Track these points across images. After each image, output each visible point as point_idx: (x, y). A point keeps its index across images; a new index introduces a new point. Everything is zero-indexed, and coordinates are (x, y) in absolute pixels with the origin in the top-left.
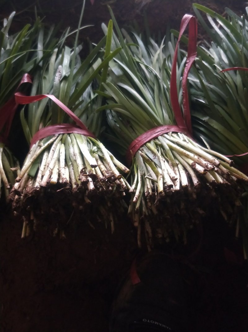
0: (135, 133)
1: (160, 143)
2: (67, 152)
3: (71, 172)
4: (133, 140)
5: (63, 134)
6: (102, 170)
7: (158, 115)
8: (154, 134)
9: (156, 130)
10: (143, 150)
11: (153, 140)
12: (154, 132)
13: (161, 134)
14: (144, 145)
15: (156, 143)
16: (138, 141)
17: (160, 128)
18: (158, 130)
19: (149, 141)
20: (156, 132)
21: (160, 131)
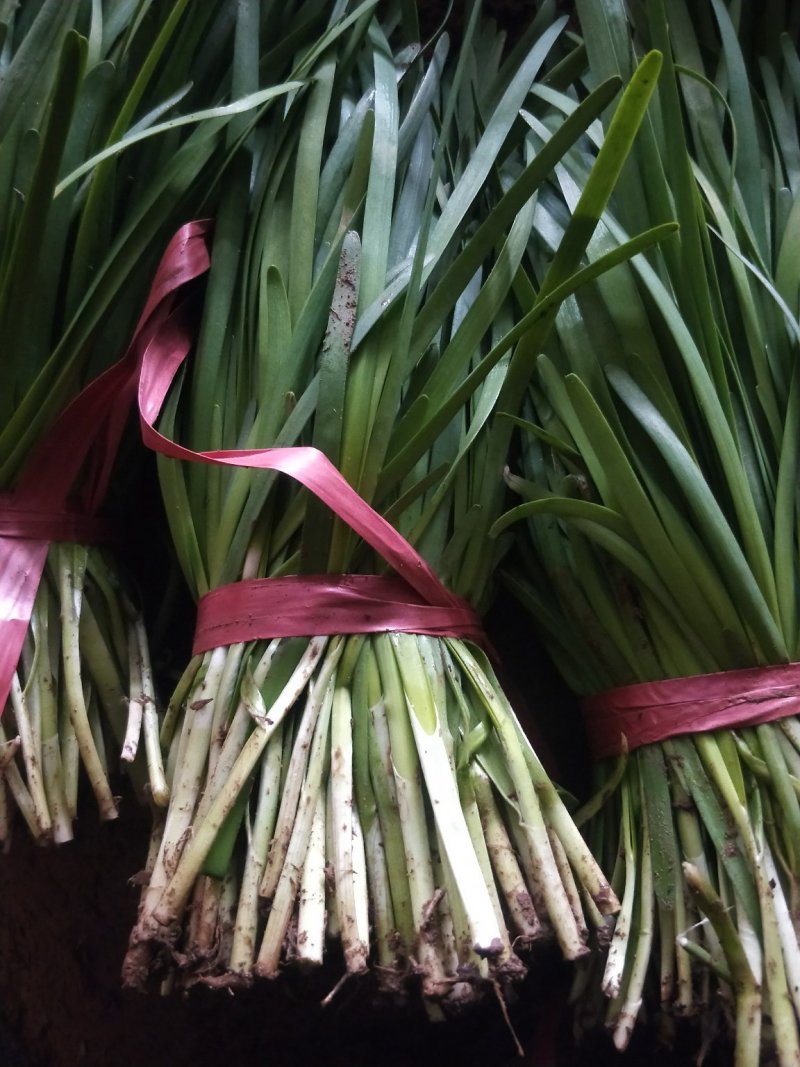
0: (656, 654)
1: (763, 770)
2: (363, 746)
3: (374, 860)
4: (636, 680)
5: (348, 636)
6: (508, 888)
7: (776, 608)
8: (742, 701)
9: (754, 683)
10: (681, 766)
11: (734, 734)
12: (746, 690)
13: (773, 718)
14: (688, 740)
15: (747, 761)
16: (659, 700)
17: (773, 678)
18: (765, 687)
19: (715, 733)
20: (752, 692)
21: (772, 695)
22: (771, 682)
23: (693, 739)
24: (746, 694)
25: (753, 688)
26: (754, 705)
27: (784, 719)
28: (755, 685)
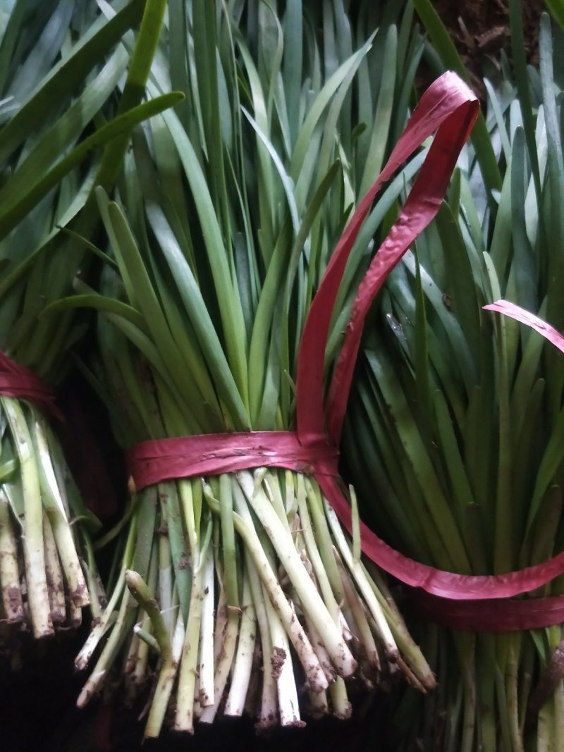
4: (149, 438)
8: (213, 456)
9: (224, 444)
10: (165, 502)
11: (203, 480)
12: (217, 449)
13: (231, 470)
14: (173, 484)
15: (207, 500)
16: (160, 454)
17: (237, 441)
18: (230, 447)
19: (192, 479)
20: (220, 451)
21: (234, 453)
22: (235, 444)
23: (176, 482)
24: (216, 452)
25: (222, 448)
26: (220, 460)
27: (239, 471)
28: (224, 445)
